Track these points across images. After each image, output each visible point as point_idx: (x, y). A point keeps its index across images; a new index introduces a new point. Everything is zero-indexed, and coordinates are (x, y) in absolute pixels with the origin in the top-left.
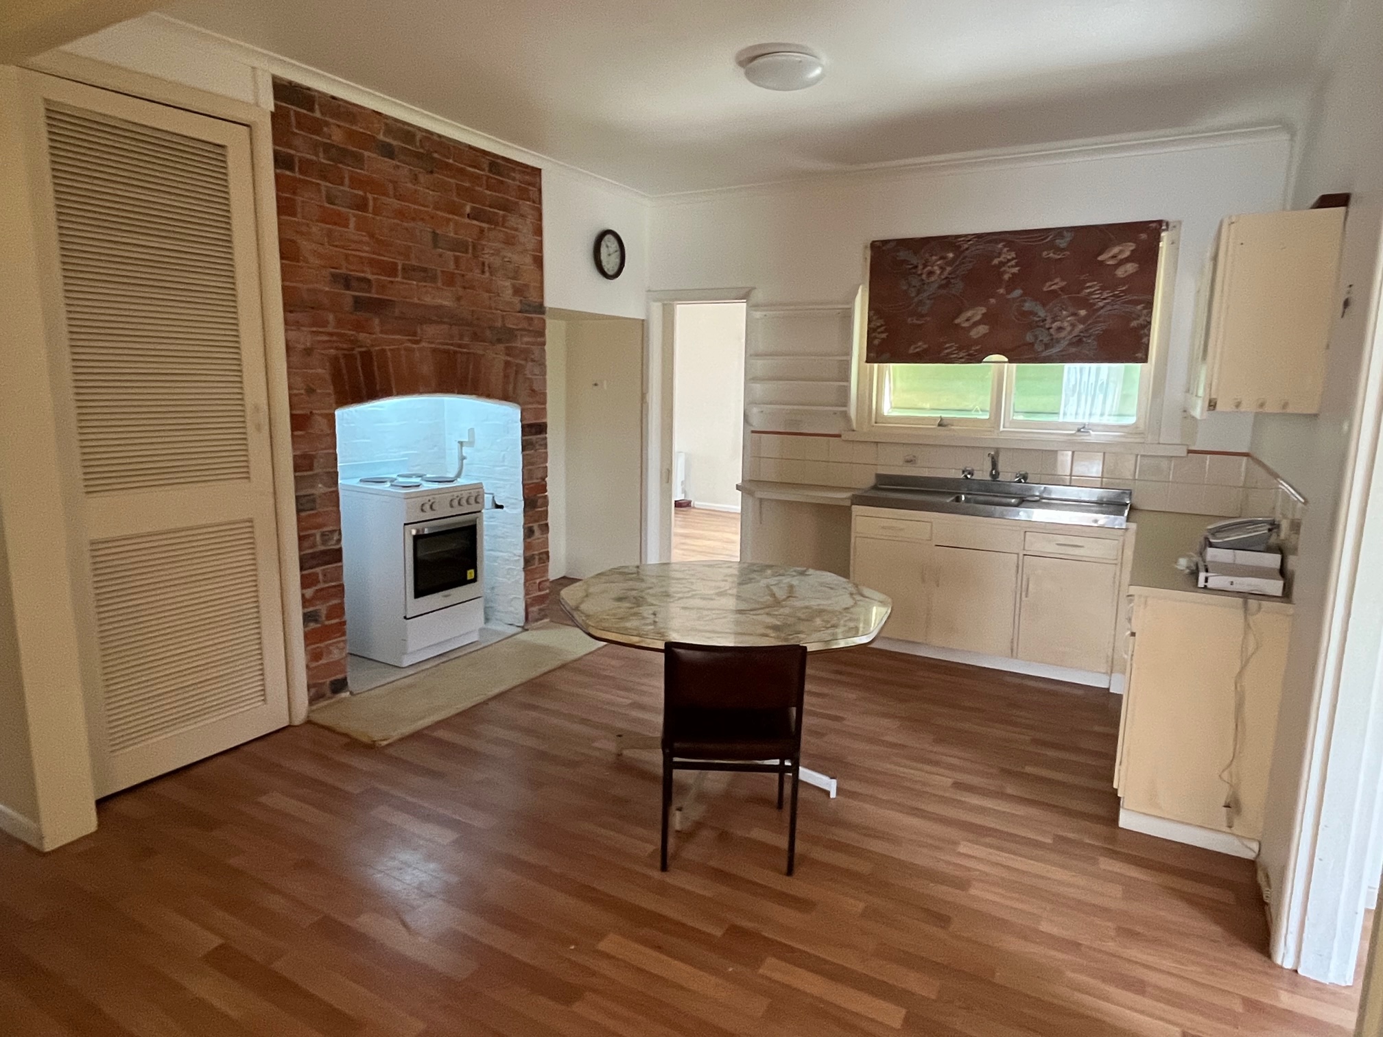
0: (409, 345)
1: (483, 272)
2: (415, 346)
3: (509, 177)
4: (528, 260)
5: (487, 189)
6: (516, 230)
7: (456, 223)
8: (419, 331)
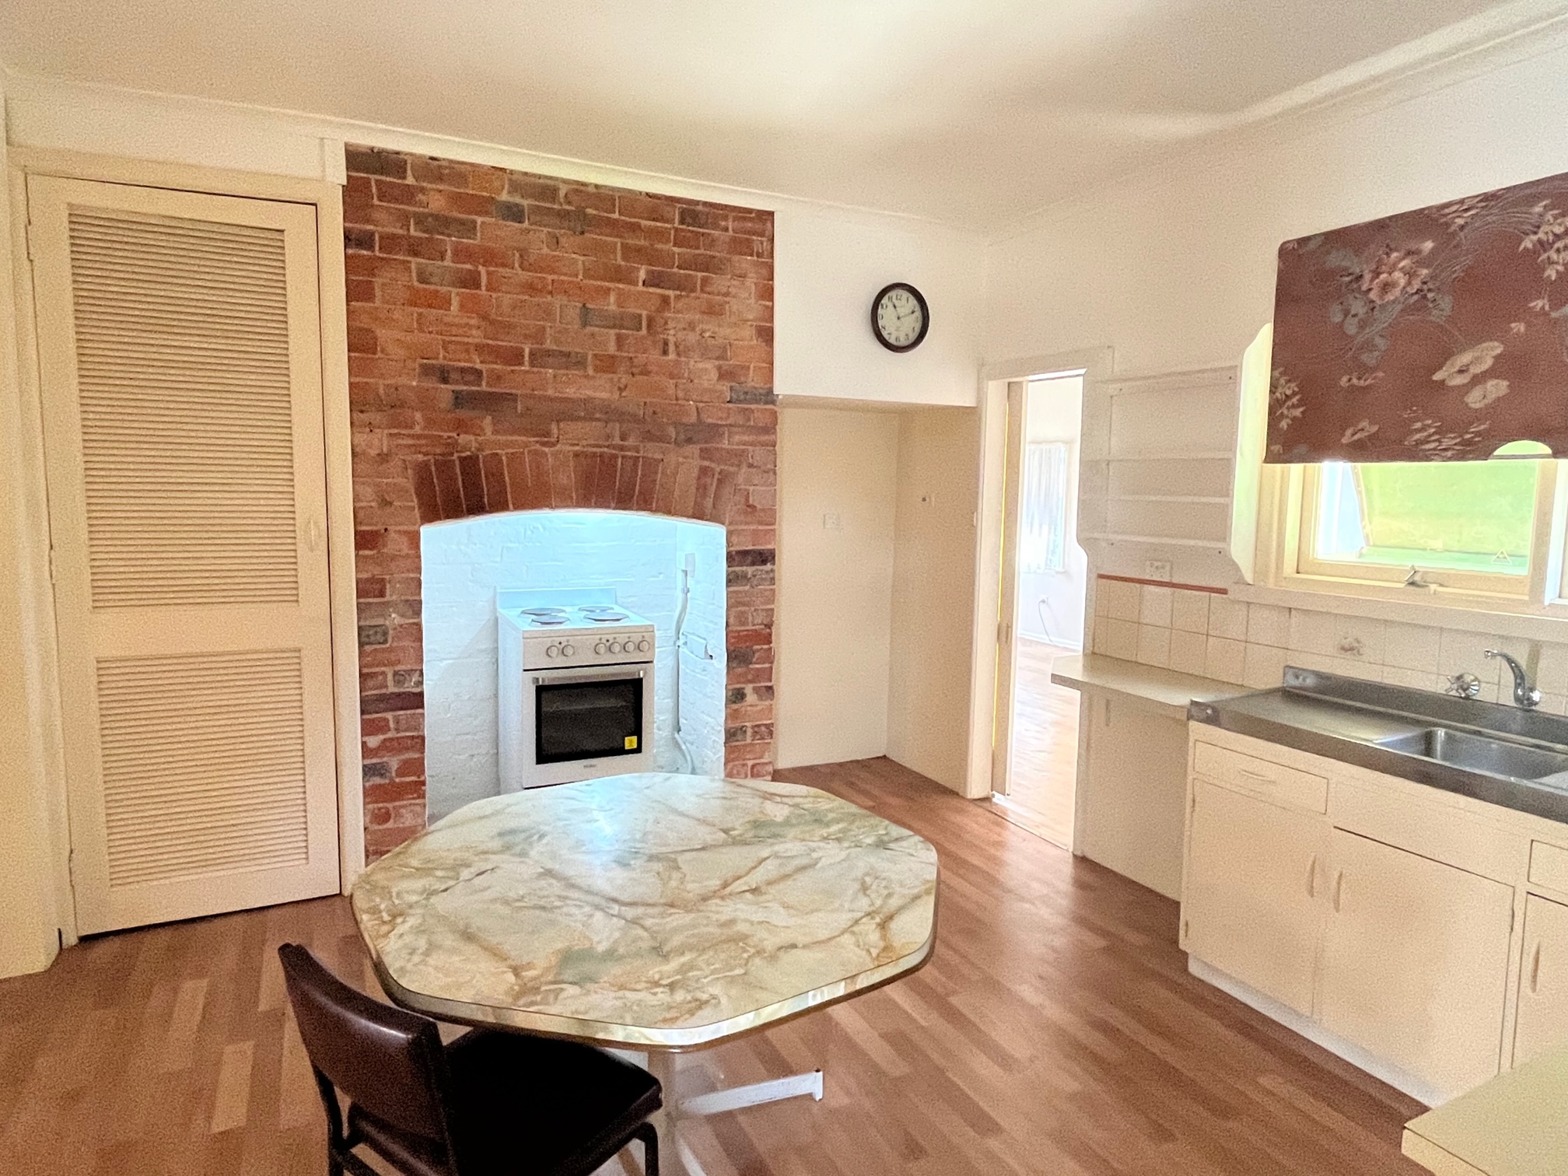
0: (538, 446)
1: (665, 352)
2: (546, 450)
3: (716, 226)
4: (748, 332)
5: (674, 245)
6: (727, 294)
7: (620, 293)
8: (555, 431)
